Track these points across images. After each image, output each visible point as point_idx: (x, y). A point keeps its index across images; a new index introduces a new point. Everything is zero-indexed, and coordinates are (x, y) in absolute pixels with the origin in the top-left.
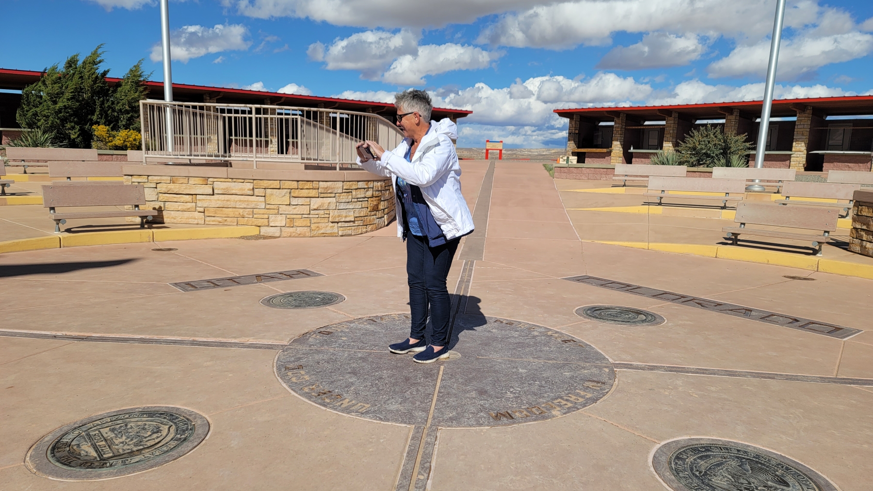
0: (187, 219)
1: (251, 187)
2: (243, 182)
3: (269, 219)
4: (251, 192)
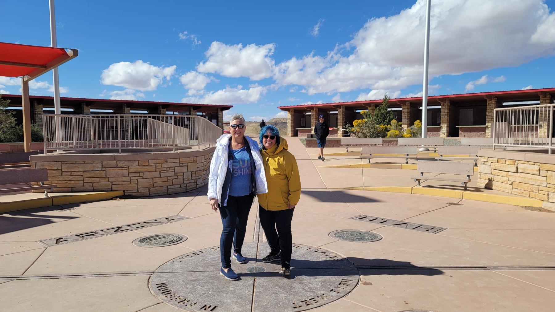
0: (503, 188)
1: (538, 169)
2: (534, 165)
3: (548, 195)
4: (537, 173)
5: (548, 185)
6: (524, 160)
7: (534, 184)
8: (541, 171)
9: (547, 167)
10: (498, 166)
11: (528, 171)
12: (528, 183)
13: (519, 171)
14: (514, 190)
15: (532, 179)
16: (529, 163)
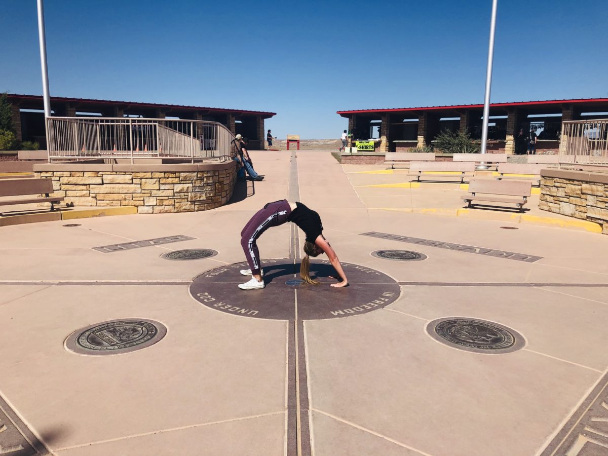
0: (83, 202)
1: (131, 178)
2: (125, 174)
3: (144, 200)
4: (131, 182)
5: (143, 191)
6: (112, 171)
7: (127, 192)
8: (134, 180)
9: (141, 175)
10: (73, 180)
11: (118, 181)
12: (118, 192)
13: (104, 182)
14: (98, 202)
15: (123, 188)
16: (118, 173)
